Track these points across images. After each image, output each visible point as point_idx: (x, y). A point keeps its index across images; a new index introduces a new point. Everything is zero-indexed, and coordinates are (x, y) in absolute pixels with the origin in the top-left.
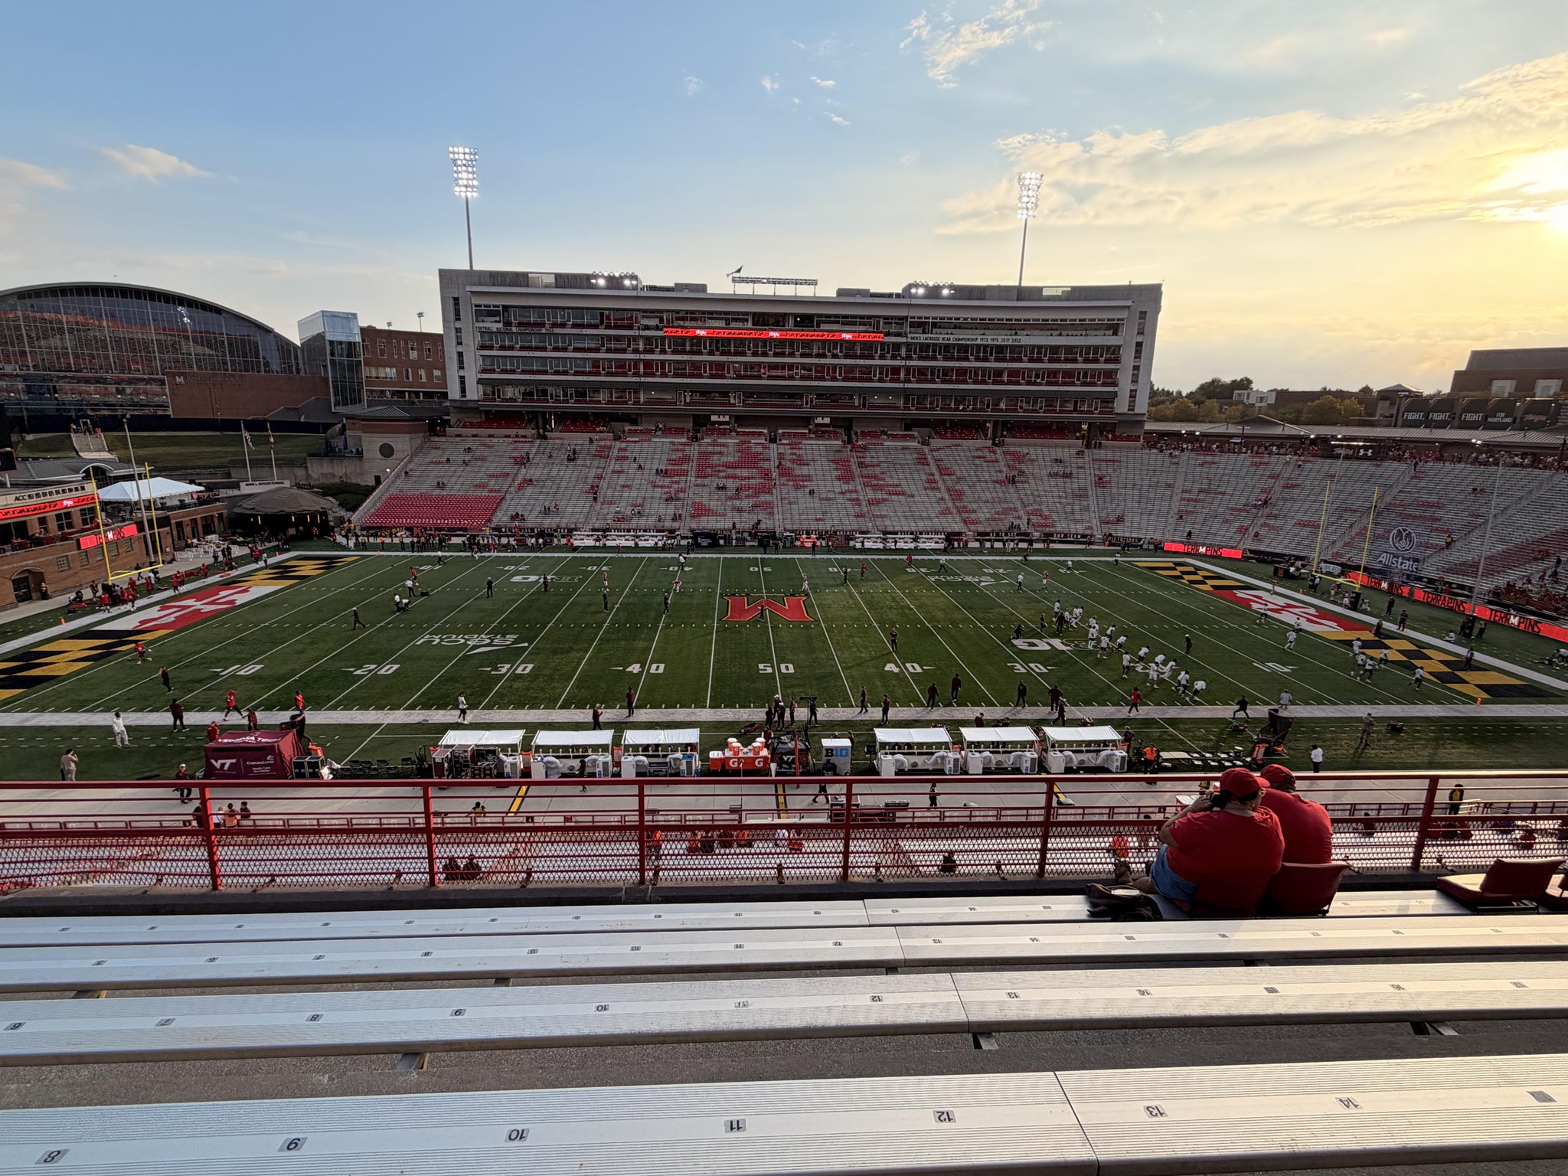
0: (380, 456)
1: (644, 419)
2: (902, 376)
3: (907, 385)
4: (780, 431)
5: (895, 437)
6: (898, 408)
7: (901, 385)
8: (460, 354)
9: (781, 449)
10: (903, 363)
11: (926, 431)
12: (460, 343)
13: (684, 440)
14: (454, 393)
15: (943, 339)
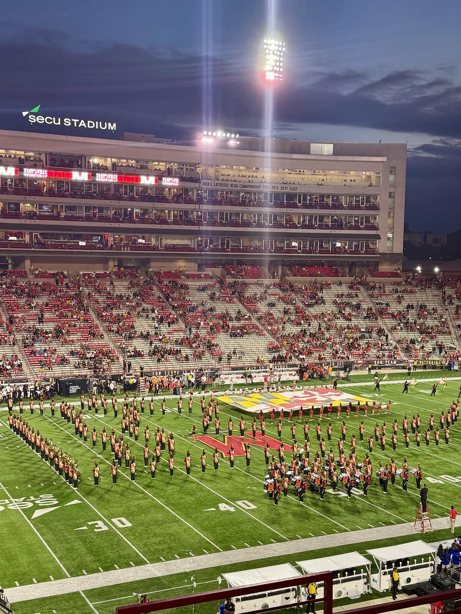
4: (81, 273)
15: (231, 186)
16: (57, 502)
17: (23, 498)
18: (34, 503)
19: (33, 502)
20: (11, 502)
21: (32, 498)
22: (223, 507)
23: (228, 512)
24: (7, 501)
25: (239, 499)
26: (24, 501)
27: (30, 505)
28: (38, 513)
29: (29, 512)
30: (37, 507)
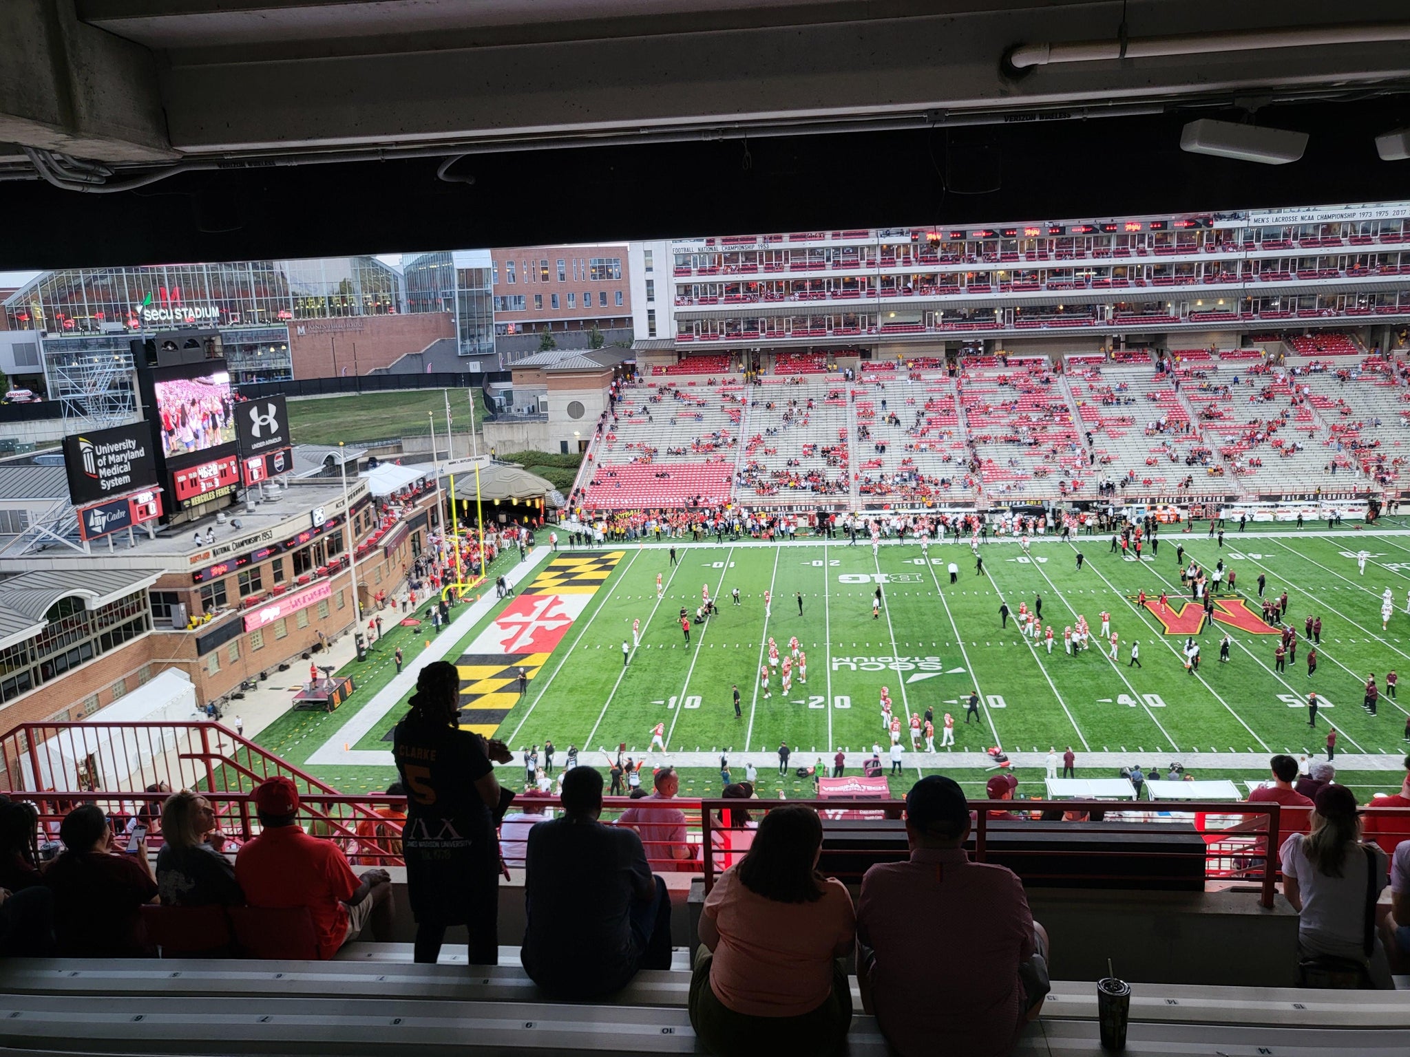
0: (568, 417)
1: (880, 350)
2: (1239, 273)
3: (1248, 285)
4: (1067, 357)
5: (1230, 356)
6: (1234, 317)
7: (1240, 286)
8: (650, 283)
9: (1074, 383)
10: (1242, 255)
11: (1274, 345)
12: (649, 269)
13: (940, 376)
14: (640, 330)
15: (1302, 218)
16: (940, 668)
17: (908, 658)
18: (917, 666)
19: (916, 663)
20: (894, 661)
21: (917, 659)
22: (1123, 699)
23: (1126, 707)
24: (890, 659)
25: (1150, 691)
26: (908, 661)
27: (912, 667)
28: (916, 677)
29: (907, 674)
30: (918, 670)
